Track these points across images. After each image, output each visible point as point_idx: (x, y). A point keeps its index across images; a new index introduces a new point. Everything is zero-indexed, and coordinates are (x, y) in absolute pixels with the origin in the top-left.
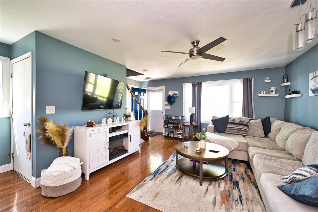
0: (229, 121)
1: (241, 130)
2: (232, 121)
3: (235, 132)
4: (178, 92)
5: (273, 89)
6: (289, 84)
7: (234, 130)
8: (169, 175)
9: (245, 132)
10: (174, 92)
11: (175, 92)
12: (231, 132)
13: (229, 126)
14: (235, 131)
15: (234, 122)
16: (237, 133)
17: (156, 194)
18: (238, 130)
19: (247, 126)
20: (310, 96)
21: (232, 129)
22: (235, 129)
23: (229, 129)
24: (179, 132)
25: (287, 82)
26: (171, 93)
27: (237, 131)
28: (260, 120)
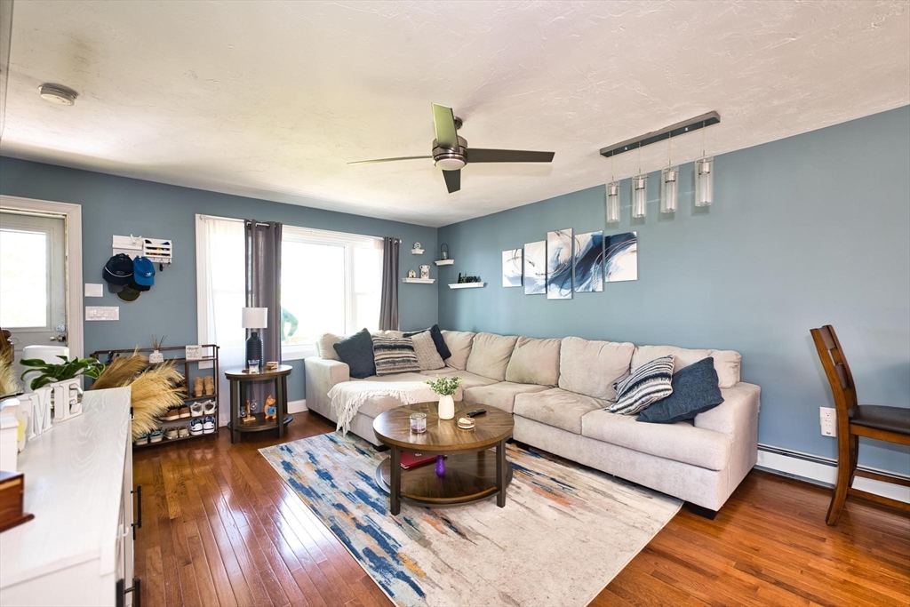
0: (376, 343)
1: (409, 361)
2: (382, 343)
3: (398, 369)
4: (170, 247)
5: (425, 269)
6: (450, 262)
7: (394, 363)
8: (424, 542)
9: (416, 364)
10: (147, 242)
11: (156, 243)
12: (390, 369)
13: (379, 356)
14: (398, 366)
15: (387, 343)
16: (403, 368)
17: (508, 603)
18: (404, 361)
19: (411, 348)
20: (504, 286)
21: (389, 362)
22: (398, 362)
23: (384, 363)
24: (195, 414)
25: (448, 259)
26: (127, 245)
27: (401, 365)
28: (428, 333)
